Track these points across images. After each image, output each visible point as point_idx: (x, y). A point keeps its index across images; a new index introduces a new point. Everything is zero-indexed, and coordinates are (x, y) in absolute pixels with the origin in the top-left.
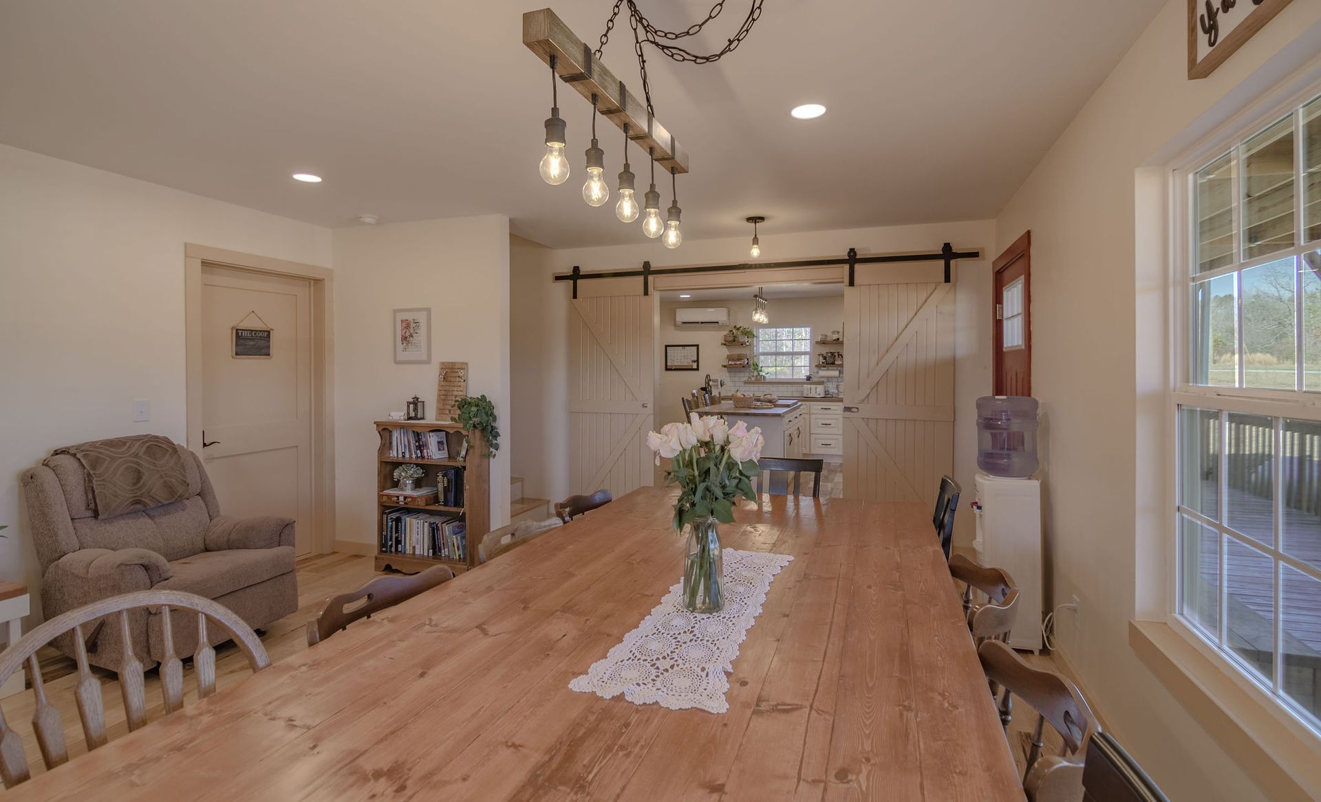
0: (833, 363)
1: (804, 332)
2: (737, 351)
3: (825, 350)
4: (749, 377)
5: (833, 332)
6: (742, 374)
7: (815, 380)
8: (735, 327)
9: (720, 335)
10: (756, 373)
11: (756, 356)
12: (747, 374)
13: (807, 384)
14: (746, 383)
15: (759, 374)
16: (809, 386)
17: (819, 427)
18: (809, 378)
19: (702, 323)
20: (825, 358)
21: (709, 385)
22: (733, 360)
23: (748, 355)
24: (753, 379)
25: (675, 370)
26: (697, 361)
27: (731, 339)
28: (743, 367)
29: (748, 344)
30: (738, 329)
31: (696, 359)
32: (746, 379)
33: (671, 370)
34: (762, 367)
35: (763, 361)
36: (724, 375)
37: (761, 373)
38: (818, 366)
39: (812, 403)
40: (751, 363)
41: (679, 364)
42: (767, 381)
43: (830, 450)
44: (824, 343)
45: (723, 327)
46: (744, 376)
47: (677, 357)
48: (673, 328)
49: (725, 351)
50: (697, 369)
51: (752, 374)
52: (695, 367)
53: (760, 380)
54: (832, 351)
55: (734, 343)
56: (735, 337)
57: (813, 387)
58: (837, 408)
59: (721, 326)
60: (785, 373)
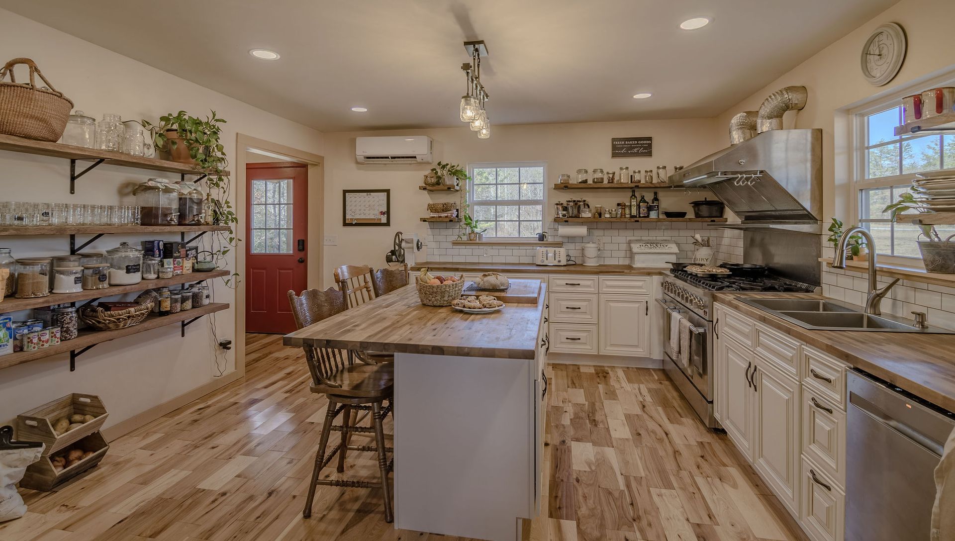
0: (577, 217)
1: (537, 173)
2: (442, 199)
3: (564, 197)
4: (459, 236)
5: (579, 171)
6: (450, 231)
7: (550, 239)
8: (439, 164)
9: (418, 176)
10: (468, 230)
11: (468, 206)
12: (456, 231)
13: (541, 245)
14: (455, 243)
15: (473, 232)
16: (544, 249)
17: (562, 312)
18: (542, 237)
19: (392, 158)
20: (565, 209)
21: (400, 247)
22: (436, 211)
23: (458, 203)
24: (465, 238)
25: (357, 225)
26: (388, 213)
27: (434, 180)
28: (451, 221)
29: (457, 188)
30: (444, 167)
31: (385, 209)
32: (455, 238)
33: (351, 225)
34: (477, 221)
35: (478, 213)
36: (424, 233)
37: (476, 230)
38: (557, 220)
39: (551, 275)
40: (462, 215)
41: (363, 217)
42: (484, 241)
43: (578, 346)
44: (566, 187)
45: (424, 163)
46: (453, 234)
47: (362, 208)
48: (354, 166)
49: (426, 199)
50: (388, 224)
51: (464, 231)
52: (384, 220)
53: (474, 240)
54: (576, 199)
55: (437, 187)
56: (439, 178)
57: (551, 250)
58: (589, 283)
59: (420, 163)
60: (508, 231)
